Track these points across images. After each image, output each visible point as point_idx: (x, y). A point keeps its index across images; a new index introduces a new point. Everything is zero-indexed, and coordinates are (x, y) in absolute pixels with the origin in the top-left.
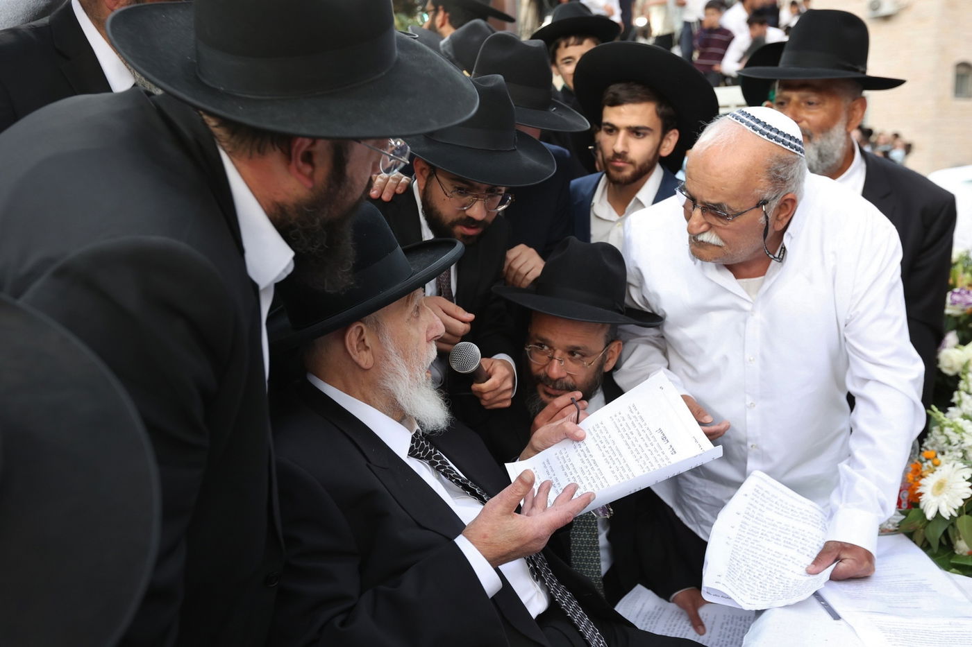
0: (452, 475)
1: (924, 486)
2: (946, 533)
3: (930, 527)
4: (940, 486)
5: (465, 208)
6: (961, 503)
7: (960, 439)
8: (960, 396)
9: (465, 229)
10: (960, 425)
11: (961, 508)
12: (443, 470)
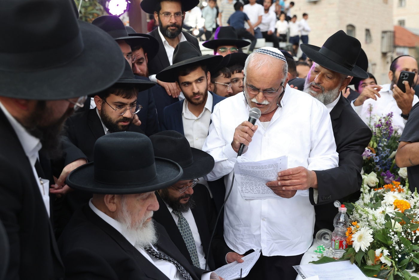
0: (154, 254)
1: (354, 238)
2: (363, 258)
3: (357, 256)
4: (361, 238)
5: (122, 114)
6: (369, 245)
7: (367, 216)
8: (363, 195)
9: (123, 123)
10: (367, 210)
11: (369, 247)
12: (150, 252)
